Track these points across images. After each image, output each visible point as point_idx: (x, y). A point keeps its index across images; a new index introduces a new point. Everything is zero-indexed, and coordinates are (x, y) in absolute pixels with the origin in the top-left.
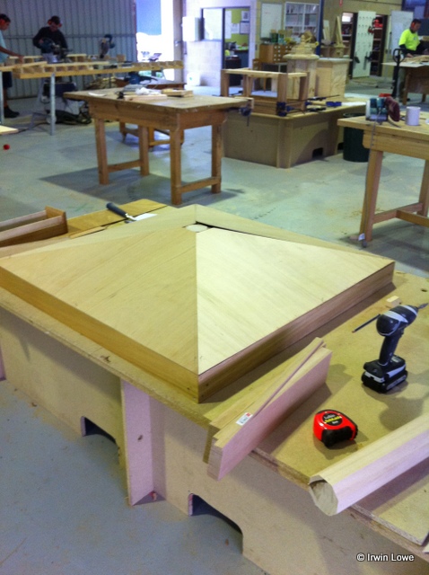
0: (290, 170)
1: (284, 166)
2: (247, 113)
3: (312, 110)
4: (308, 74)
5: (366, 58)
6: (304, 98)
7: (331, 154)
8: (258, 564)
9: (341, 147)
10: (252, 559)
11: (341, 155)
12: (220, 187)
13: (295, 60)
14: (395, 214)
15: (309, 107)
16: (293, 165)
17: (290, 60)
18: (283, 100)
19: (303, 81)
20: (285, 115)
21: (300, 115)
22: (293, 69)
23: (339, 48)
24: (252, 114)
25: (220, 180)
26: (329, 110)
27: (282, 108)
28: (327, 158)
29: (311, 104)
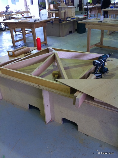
0: (64, 37)
1: (63, 36)
2: (52, 22)
3: (68, 21)
4: (66, 11)
5: (77, 6)
6: (65, 17)
7: (74, 32)
8: (82, 132)
9: (76, 30)
10: (80, 131)
11: (77, 32)
12: (47, 44)
13: (61, 7)
14: (95, 45)
15: (67, 20)
16: (65, 36)
17: (60, 7)
18: (60, 19)
19: (65, 13)
20: (61, 22)
21: (65, 22)
22: (61, 10)
23: (70, 4)
24: (53, 23)
25: (47, 41)
26: (72, 20)
27: (60, 21)
28: (73, 33)
29: (68, 19)
